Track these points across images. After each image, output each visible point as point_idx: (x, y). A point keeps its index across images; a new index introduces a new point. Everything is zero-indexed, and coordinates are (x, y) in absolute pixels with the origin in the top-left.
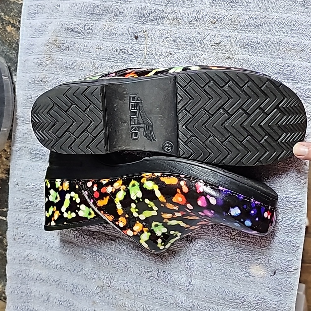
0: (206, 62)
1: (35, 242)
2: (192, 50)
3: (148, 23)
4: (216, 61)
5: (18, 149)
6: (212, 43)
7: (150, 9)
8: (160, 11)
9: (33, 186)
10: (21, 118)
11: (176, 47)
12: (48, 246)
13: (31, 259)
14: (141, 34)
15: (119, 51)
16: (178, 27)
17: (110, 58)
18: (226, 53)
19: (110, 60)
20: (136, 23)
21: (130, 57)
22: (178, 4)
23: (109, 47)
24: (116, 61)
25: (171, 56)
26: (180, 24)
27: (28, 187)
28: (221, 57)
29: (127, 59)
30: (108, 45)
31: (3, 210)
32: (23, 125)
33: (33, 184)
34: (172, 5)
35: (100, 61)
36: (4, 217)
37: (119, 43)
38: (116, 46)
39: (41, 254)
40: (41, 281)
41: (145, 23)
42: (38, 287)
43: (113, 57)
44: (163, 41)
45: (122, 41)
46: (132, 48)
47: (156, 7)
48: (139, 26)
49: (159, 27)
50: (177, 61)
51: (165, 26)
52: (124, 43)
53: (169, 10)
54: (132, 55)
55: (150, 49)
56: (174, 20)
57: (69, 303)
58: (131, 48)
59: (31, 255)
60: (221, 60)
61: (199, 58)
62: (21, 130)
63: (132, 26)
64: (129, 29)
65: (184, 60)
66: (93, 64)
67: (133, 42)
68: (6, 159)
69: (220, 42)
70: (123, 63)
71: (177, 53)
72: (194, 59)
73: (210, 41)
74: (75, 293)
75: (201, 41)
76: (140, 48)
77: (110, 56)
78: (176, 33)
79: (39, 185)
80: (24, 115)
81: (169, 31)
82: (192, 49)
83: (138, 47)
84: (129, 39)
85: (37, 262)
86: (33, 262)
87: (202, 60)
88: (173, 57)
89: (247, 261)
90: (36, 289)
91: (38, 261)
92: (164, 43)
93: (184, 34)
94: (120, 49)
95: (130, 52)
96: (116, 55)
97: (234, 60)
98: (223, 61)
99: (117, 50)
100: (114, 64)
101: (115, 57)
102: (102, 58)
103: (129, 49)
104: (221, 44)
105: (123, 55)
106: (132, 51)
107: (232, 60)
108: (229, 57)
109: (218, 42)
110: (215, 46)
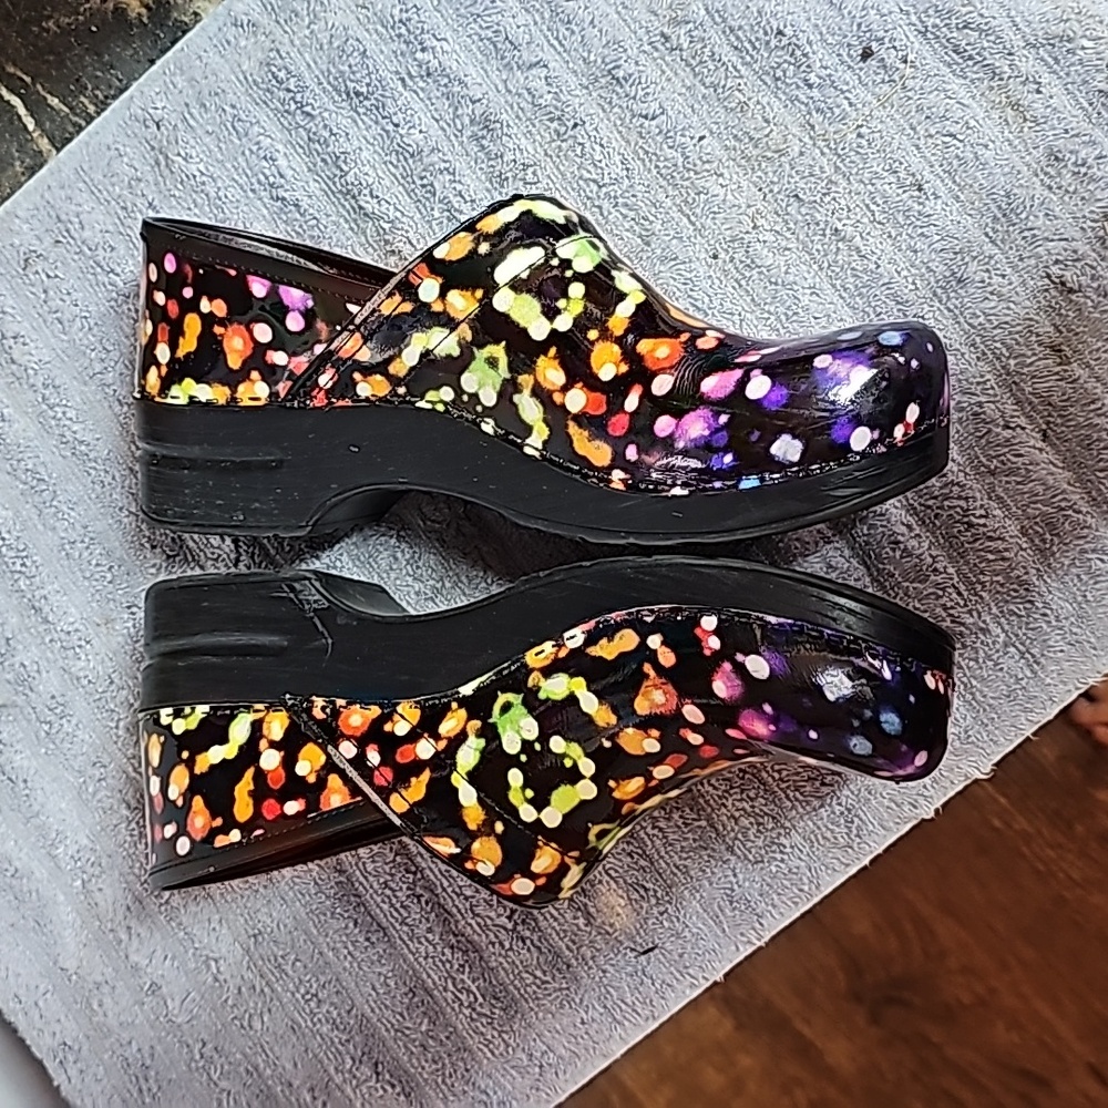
0: (993, 304)
1: (66, 324)
2: (987, 235)
3: (936, 46)
4: (1019, 328)
6: (1055, 270)
7: (982, 15)
8: (1001, 46)
11: (954, 182)
12: (97, 370)
13: (15, 357)
14: (892, 58)
15: (785, 41)
16: (1006, 133)
17: (740, 33)
18: (1061, 332)
19: (733, 39)
20: (908, 13)
21: (798, 87)
22: (1068, 74)
24: (748, 58)
25: (916, 193)
26: (1021, 131)
28: (1041, 330)
29: (788, 85)
34: (1050, 60)
35: (703, 12)
37: (809, 19)
38: (790, 17)
41: (929, 35)
43: (750, 41)
44: (931, 136)
45: (819, 22)
46: (828, 71)
47: (1001, 22)
48: (905, 28)
49: (955, 85)
50: (919, 223)
51: (973, 97)
52: (821, 34)
53: (1028, 64)
54: (810, 86)
55: (879, 126)
56: (1016, 106)
58: (826, 68)
59: (24, 344)
60: (1034, 338)
61: (986, 275)
63: (885, 11)
64: (873, 12)
65: (942, 239)
67: (849, 56)
69: (1076, 287)
70: (766, 83)
71: (939, 202)
72: (973, 266)
73: (1054, 258)
75: (1034, 236)
76: (849, 91)
77: (746, 28)
78: (986, 146)
81: (972, 123)
82: (991, 234)
83: (847, 84)
84: (846, 36)
86: (14, 367)
87: (990, 289)
88: (920, 204)
91: (31, 381)
92: (930, 141)
93: (1007, 170)
94: (794, 40)
95: (812, 75)
96: (768, 43)
97: (1066, 371)
98: (1036, 346)
99: (780, 33)
100: (734, 59)
101: (757, 44)
102: (717, 11)
103: (818, 65)
104: (1074, 297)
105: (786, 65)
106: (820, 78)
107: (1060, 364)
108: (1060, 351)
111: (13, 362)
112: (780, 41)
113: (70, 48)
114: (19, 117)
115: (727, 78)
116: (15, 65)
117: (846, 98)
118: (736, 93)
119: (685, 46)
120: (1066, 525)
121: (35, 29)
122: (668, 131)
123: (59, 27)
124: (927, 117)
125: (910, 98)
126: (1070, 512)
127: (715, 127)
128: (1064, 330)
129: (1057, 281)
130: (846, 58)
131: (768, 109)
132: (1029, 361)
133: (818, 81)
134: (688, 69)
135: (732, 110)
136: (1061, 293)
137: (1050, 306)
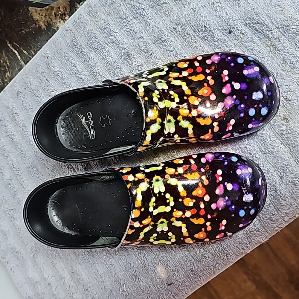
3: (250, 29)
5: (68, 30)
6: (284, 95)
7: (262, 20)
8: (268, 28)
14: (237, 33)
15: (207, 29)
16: (271, 54)
17: (195, 27)
20: (241, 20)
21: (211, 42)
22: (288, 36)
23: (202, 17)
24: (197, 34)
26: (275, 53)
29: (209, 41)
30: (202, 15)
34: (283, 32)
35: (185, 21)
37: (213, 22)
38: (208, 22)
40: (11, 140)
41: (248, 26)
42: (5, 141)
43: (197, 29)
45: (216, 23)
46: (220, 37)
47: (268, 21)
48: (241, 24)
49: (256, 40)
51: (262, 43)
52: (217, 26)
53: (277, 33)
54: (215, 41)
56: (273, 46)
57: (18, 173)
59: (18, 115)
62: (82, 17)
63: (234, 19)
64: (231, 20)
66: (178, 18)
67: (225, 32)
68: (54, 14)
70: (203, 41)
73: (284, 91)
74: (30, 170)
76: (226, 42)
77: (196, 25)
78: (264, 58)
81: (261, 51)
83: (225, 40)
84: (224, 27)
85: (18, 125)
89: (160, 260)
90: (4, 141)
93: (270, 65)
94: (209, 29)
95: (215, 38)
96: (202, 30)
97: (288, 124)
98: (279, 117)
99: (205, 27)
100: (194, 34)
101: (199, 30)
102: (188, 20)
103: (217, 35)
104: (290, 103)
105: (207, 36)
106: (217, 39)
107: (286, 122)
108: (286, 118)
109: (289, 99)
110: (284, 99)
111: (16, 120)
112: (205, 29)
115: (192, 40)
117: (225, 44)
118: (195, 44)
119: (180, 31)
120: (287, 170)
122: (176, 55)
124: (248, 50)
125: (243, 44)
126: (289, 166)
127: (189, 53)
128: (287, 112)
129: (285, 98)
130: (224, 33)
131: (203, 48)
132: (277, 121)
133: (217, 40)
134: (181, 37)
135: (193, 48)
136: (287, 101)
137: (283, 105)
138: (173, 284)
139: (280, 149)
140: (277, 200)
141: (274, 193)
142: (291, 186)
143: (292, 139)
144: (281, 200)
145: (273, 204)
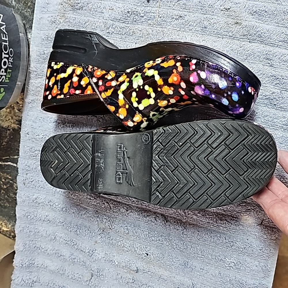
0: (215, 26)
1: (43, 187)
2: (202, 14)
4: (225, 26)
5: (31, 101)
6: (222, 8)
9: (42, 136)
10: (35, 73)
11: (187, 9)
12: (54, 191)
13: (39, 202)
15: (131, 13)
17: (121, 19)
18: (235, 19)
19: (121, 21)
21: (141, 19)
23: (121, 8)
24: (127, 22)
25: (181, 18)
27: (37, 136)
28: (230, 22)
29: (139, 20)
30: (120, 7)
31: (14, 157)
32: (36, 79)
33: (42, 134)
35: (111, 22)
36: (14, 163)
37: (132, 5)
38: (128, 7)
39: (48, 198)
40: (48, 221)
42: (45, 227)
43: (124, 19)
44: (174, 5)
45: (134, 3)
46: (144, 11)
50: (187, 24)
52: (136, 5)
54: (143, 17)
55: (163, 12)
57: (73, 243)
58: (143, 11)
59: (39, 198)
60: (230, 25)
61: (209, 22)
62: (34, 83)
65: (194, 23)
66: (105, 24)
67: (145, 4)
69: (229, 7)
70: (134, 24)
71: (187, 16)
72: (205, 23)
73: (220, 6)
74: (79, 233)
75: (211, 5)
76: (151, 11)
77: (121, 17)
79: (48, 135)
80: (38, 70)
82: (203, 13)
83: (150, 10)
84: (141, 1)
85: (44, 205)
86: (40, 204)
87: (212, 24)
88: (184, 20)
90: (43, 229)
91: (46, 204)
92: (175, 6)
94: (132, 11)
95: (141, 14)
96: (128, 16)
97: (242, 26)
98: (232, 26)
99: (128, 12)
100: (125, 25)
101: (126, 18)
102: (114, 19)
103: (141, 11)
104: (230, 10)
105: (135, 17)
106: (143, 13)
107: (240, 25)
108: (238, 23)
109: (228, 8)
110: (224, 12)
112: (130, 14)
113: (11, 144)
114: (12, 166)
115: (126, 30)
116: (4, 157)
117: (152, 13)
118: (130, 31)
119: (114, 31)
120: (271, 56)
121: (2, 147)
123: (6, 142)
124: (171, 2)
126: (269, 53)
127: (132, 41)
128: (235, 18)
129: (225, 10)
130: (145, 5)
131: (139, 28)
132: (233, 31)
133: (143, 14)
134: (118, 35)
135: (132, 35)
136: (227, 11)
137: (228, 16)
138: (263, 221)
139: (253, 48)
140: (283, 84)
141: (277, 81)
142: (284, 65)
143: (254, 33)
144: (285, 81)
145: (283, 90)
